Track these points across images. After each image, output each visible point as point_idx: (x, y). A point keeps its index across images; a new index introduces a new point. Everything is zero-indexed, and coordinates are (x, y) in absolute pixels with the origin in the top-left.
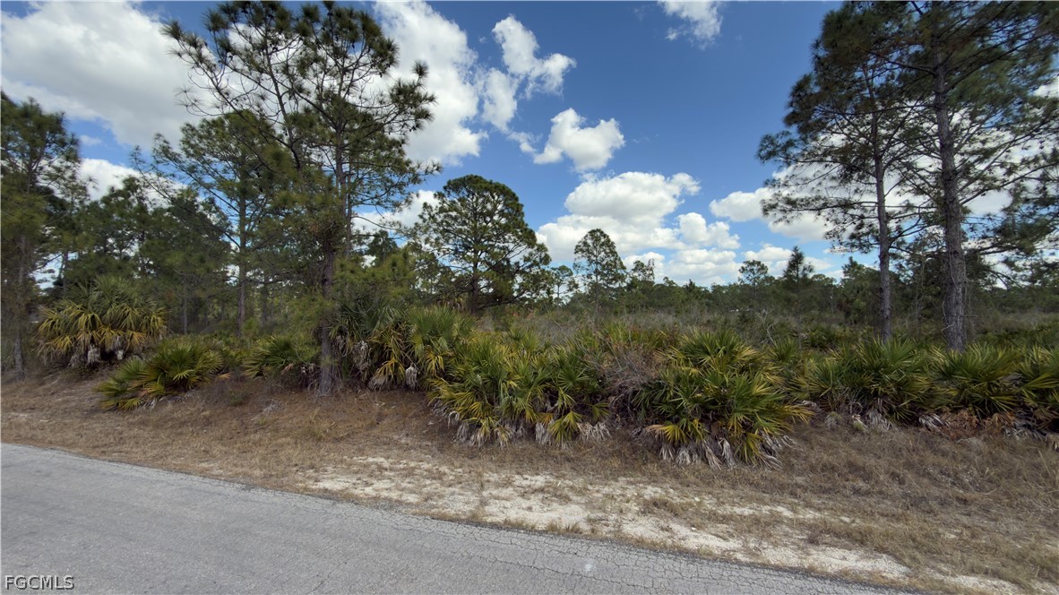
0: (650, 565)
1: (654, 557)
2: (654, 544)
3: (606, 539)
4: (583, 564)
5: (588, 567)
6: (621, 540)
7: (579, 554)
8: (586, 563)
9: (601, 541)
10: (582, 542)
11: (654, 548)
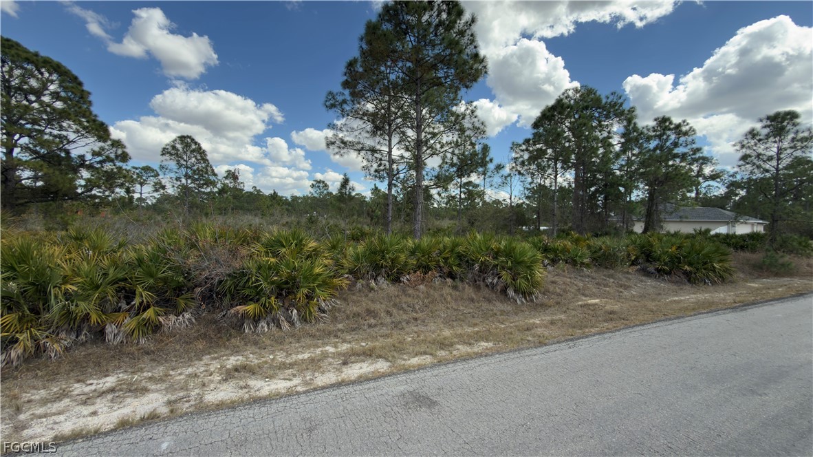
0: (228, 420)
1: (232, 413)
2: (232, 402)
3: (186, 414)
4: (159, 446)
5: (164, 446)
6: (203, 409)
7: (155, 437)
8: (163, 442)
9: (180, 417)
10: (158, 426)
11: (232, 406)
